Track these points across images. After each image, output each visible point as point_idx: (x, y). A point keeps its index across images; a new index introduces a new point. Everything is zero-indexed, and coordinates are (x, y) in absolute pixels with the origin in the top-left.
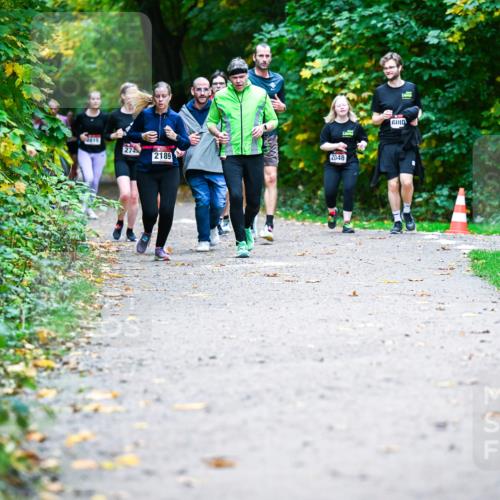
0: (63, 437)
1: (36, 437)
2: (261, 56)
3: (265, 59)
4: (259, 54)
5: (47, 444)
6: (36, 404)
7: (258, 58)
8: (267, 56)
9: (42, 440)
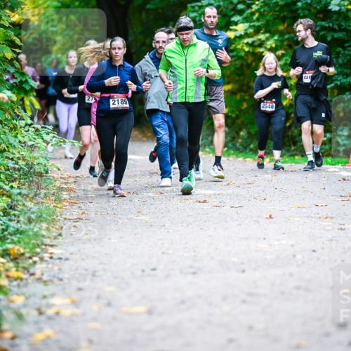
0: (30, 335)
1: (8, 335)
2: (210, 17)
3: (212, 19)
4: (207, 15)
5: (17, 341)
6: (8, 308)
7: (206, 18)
8: (214, 17)
9: (13, 338)
